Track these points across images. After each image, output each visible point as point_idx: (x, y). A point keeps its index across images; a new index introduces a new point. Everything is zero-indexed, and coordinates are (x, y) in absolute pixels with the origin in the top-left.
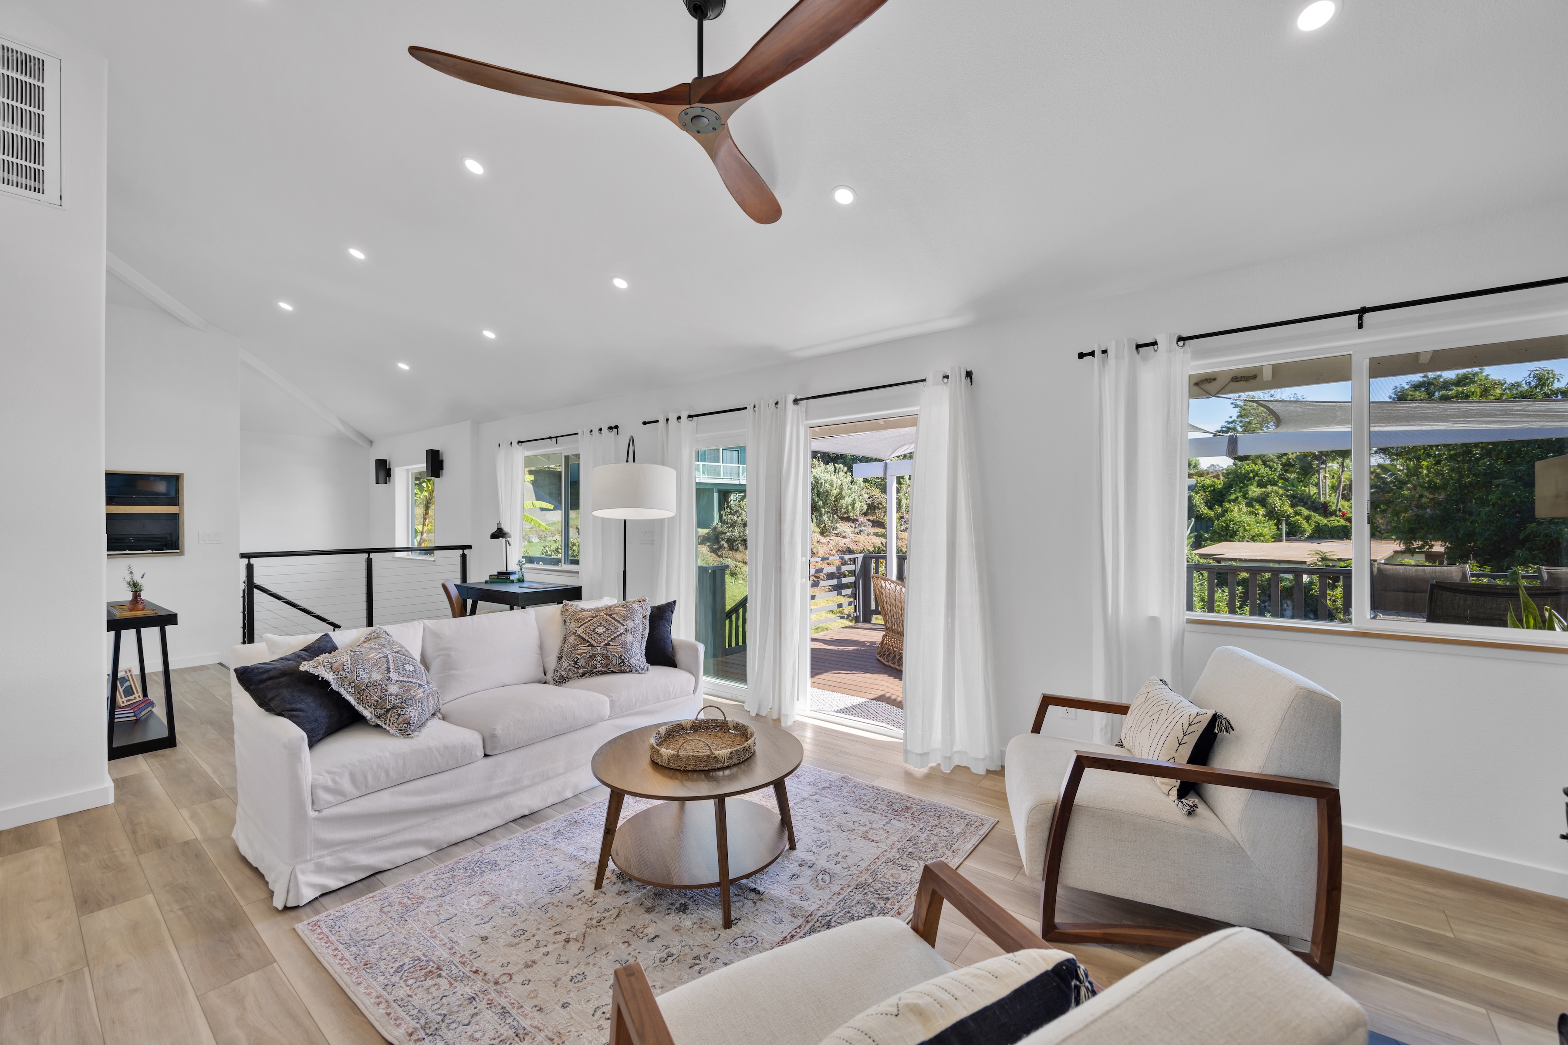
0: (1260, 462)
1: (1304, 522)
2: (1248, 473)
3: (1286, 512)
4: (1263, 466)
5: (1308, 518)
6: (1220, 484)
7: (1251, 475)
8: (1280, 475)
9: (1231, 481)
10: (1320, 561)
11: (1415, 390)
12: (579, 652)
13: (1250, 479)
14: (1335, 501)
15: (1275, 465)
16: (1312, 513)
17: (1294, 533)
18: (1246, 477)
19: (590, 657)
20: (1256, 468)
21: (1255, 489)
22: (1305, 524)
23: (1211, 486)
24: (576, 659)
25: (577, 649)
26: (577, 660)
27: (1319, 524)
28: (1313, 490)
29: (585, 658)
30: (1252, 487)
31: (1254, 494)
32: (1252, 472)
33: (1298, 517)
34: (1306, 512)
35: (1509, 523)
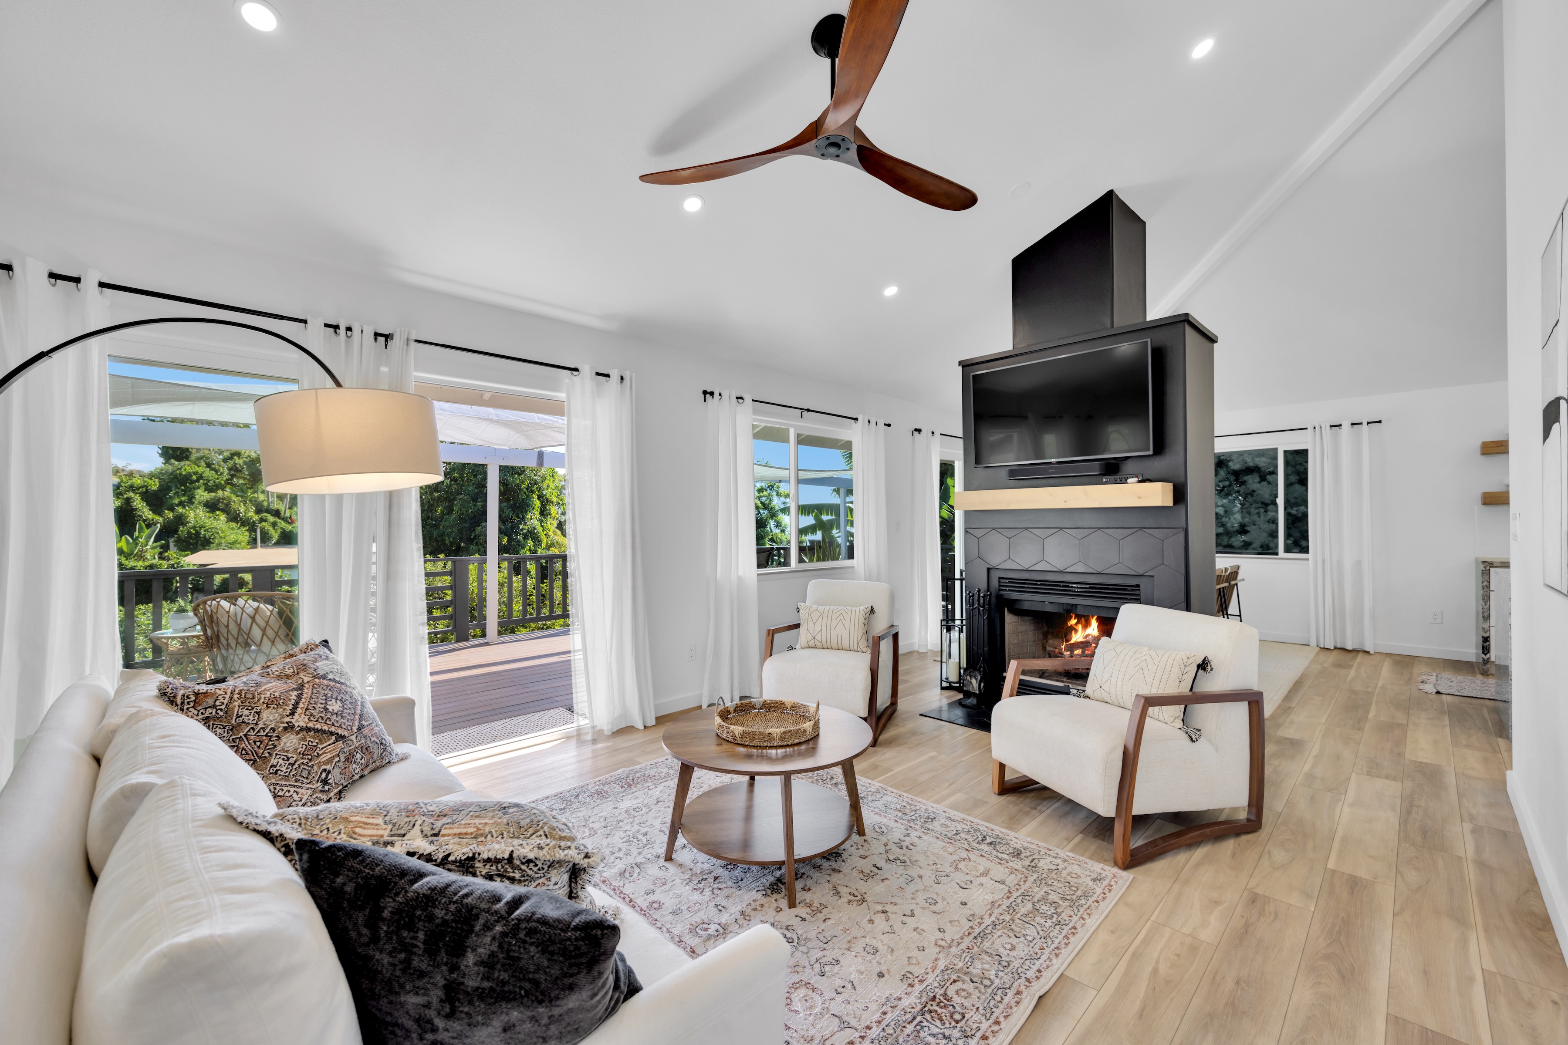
0: (203, 464)
1: (271, 528)
2: (189, 475)
3: (251, 519)
4: (208, 469)
5: (274, 525)
6: (155, 485)
7: (194, 477)
8: (227, 480)
9: (168, 482)
12: (324, 758)
13: (192, 482)
15: (221, 468)
17: (266, 539)
18: (188, 479)
19: (347, 760)
20: (200, 470)
21: (202, 494)
22: (272, 531)
23: (142, 487)
24: (324, 775)
25: (319, 755)
26: (327, 776)
27: (284, 530)
29: (340, 764)
30: (199, 491)
31: (202, 499)
32: (195, 474)
33: (264, 523)
34: (271, 519)
35: (465, 527)
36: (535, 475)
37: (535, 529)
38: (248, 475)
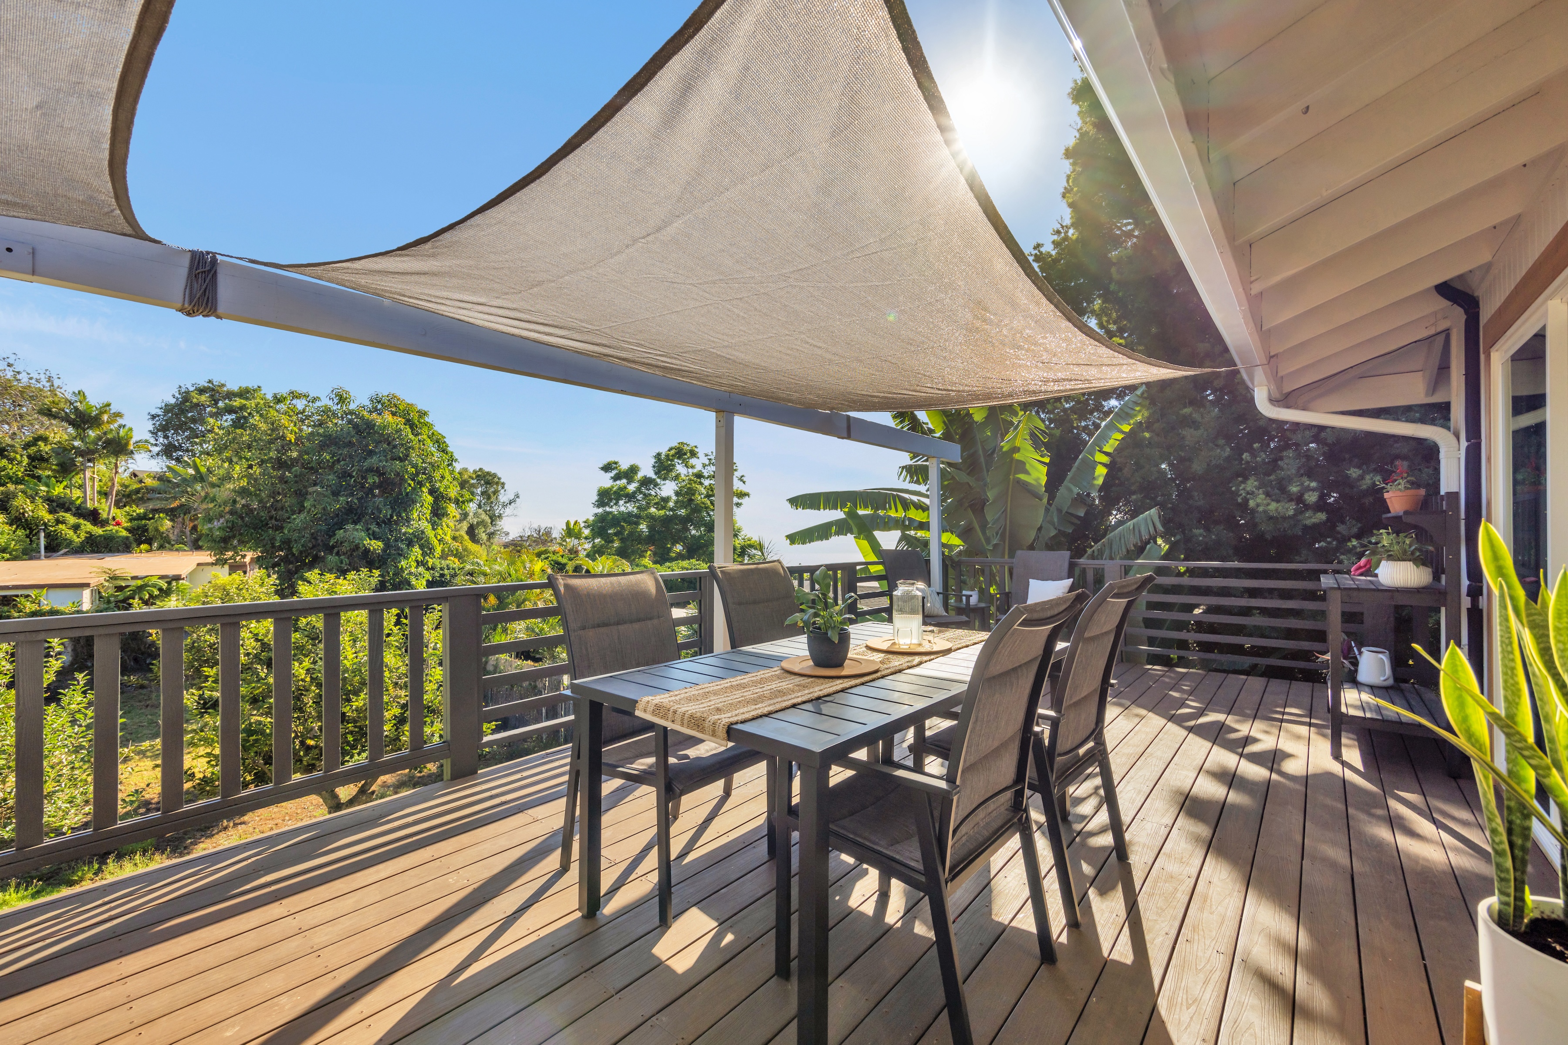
1: (71, 532)
5: (76, 528)
8: (26, 471)
10: (108, 581)
11: (201, 394)
14: (107, 509)
15: (18, 457)
16: (81, 521)
17: (55, 546)
22: (72, 535)
27: (91, 535)
28: (76, 493)
33: (60, 526)
34: (71, 519)
35: (321, 530)
36: (423, 462)
37: (423, 532)
38: (56, 465)
